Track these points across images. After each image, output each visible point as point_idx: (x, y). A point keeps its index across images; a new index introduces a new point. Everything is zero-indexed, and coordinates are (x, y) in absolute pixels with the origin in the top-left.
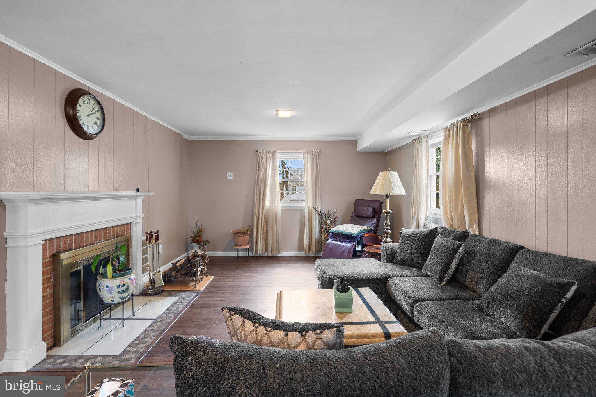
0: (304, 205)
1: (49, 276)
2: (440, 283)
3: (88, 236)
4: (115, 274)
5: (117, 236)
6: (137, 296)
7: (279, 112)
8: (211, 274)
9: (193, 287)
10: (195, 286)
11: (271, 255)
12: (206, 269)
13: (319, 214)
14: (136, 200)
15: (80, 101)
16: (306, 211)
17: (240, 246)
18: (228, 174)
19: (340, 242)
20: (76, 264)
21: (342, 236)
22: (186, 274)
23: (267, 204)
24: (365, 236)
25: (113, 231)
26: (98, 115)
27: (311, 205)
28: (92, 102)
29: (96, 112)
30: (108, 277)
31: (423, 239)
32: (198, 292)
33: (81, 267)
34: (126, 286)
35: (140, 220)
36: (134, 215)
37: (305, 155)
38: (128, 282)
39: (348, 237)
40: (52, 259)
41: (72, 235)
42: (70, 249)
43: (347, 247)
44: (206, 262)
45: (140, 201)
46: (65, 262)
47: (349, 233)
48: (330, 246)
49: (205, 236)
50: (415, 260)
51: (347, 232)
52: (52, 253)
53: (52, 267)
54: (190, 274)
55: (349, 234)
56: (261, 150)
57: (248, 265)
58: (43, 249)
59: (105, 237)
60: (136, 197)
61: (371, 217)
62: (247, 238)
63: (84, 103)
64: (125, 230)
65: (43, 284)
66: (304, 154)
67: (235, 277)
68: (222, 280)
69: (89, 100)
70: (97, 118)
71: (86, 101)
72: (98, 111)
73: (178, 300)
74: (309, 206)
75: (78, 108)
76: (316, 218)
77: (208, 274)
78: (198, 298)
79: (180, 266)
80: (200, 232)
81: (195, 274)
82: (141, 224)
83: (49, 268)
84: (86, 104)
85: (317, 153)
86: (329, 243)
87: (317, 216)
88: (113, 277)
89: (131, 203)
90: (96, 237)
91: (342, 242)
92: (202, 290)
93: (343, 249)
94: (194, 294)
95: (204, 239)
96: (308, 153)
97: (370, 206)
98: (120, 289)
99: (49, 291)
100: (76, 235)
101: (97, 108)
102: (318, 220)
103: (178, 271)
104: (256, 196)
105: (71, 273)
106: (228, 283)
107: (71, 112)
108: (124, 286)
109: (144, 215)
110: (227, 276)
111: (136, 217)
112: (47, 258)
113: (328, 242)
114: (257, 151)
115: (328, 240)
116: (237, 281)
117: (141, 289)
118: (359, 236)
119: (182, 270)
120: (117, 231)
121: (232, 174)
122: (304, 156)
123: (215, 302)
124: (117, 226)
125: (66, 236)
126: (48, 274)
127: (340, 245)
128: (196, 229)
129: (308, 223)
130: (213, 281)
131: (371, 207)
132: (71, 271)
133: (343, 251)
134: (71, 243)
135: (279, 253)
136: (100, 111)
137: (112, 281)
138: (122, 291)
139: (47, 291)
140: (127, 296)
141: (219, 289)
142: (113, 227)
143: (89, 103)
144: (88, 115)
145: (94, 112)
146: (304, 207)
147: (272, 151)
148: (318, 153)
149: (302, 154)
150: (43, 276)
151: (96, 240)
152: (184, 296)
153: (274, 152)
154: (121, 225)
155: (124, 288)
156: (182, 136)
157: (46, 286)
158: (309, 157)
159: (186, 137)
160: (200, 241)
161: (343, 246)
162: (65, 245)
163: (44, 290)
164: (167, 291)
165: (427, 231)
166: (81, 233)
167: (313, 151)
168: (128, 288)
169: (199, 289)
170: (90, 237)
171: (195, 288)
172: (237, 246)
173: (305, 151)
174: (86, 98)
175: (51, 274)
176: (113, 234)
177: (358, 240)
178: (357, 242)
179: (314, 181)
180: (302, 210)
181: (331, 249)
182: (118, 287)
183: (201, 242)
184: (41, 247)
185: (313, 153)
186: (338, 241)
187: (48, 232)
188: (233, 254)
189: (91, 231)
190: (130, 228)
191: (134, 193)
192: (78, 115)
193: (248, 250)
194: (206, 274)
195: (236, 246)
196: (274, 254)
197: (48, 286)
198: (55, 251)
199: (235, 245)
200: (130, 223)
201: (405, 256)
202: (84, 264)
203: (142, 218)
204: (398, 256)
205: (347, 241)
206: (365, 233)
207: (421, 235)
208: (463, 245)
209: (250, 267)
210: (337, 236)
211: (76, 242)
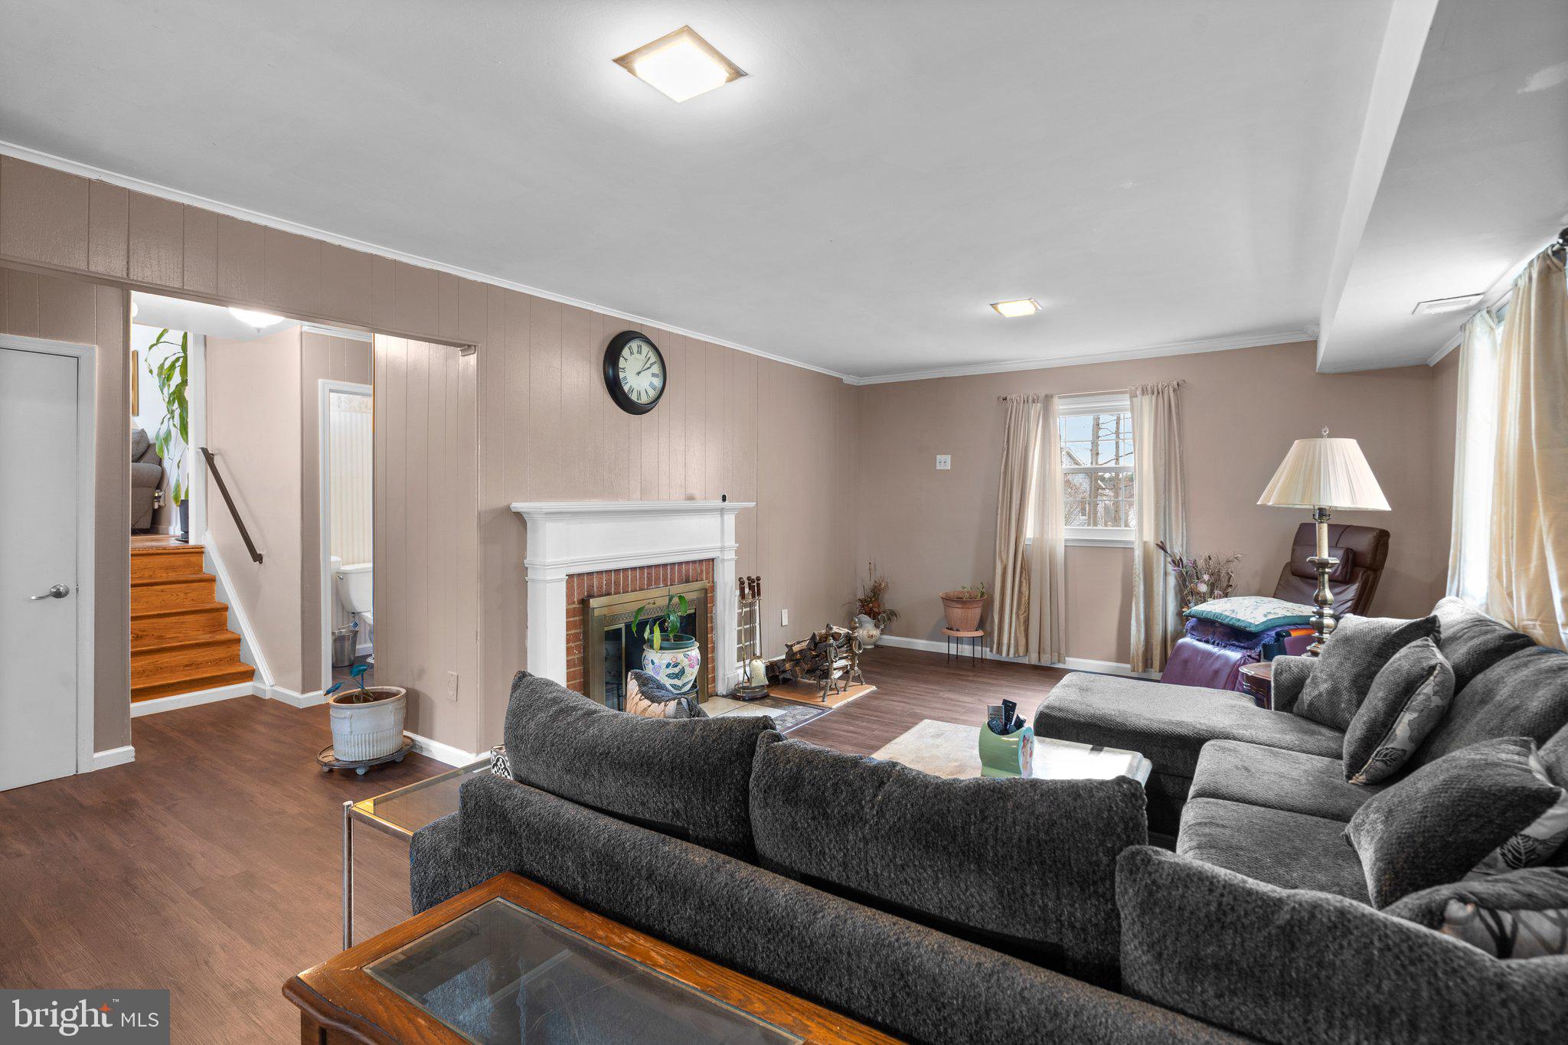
0: (1132, 538)
1: (578, 631)
2: (1349, 777)
3: (636, 576)
4: (666, 644)
5: (687, 581)
6: (724, 696)
7: (1000, 307)
8: (870, 682)
9: (821, 699)
10: (824, 698)
11: (1037, 663)
12: (856, 668)
13: (1177, 563)
14: (722, 515)
15: (626, 352)
16: (1138, 554)
17: (957, 630)
18: (939, 457)
19: (1213, 643)
20: (614, 618)
21: (1220, 629)
22: (810, 672)
23: (1030, 532)
24: (1294, 634)
25: (680, 571)
26: (656, 369)
27: (1149, 536)
28: (645, 348)
29: (652, 364)
30: (655, 647)
31: (1380, 648)
32: (823, 709)
33: (622, 626)
34: (680, 667)
35: (731, 555)
36: (719, 545)
37: (1134, 399)
38: (682, 661)
39: (1236, 634)
40: (581, 606)
41: (611, 571)
42: (608, 594)
43: (1227, 659)
44: (856, 654)
45: (730, 520)
46: (597, 613)
47: (1239, 620)
48: (1185, 654)
49: (890, 601)
50: (1343, 710)
51: (1232, 618)
52: (581, 597)
53: (581, 618)
54: (818, 673)
55: (1237, 624)
56: (1014, 396)
57: (969, 676)
58: (568, 588)
59: (665, 580)
60: (722, 511)
61: (1340, 578)
62: (975, 613)
63: (632, 353)
64: (702, 571)
65: (568, 642)
66: (1133, 396)
67: (921, 697)
68: (887, 697)
69: (640, 347)
70: (654, 375)
71: (635, 349)
72: (655, 363)
73: (782, 716)
74: (1145, 540)
75: (622, 363)
76: (1166, 574)
77: (863, 680)
78: (819, 720)
79: (801, 651)
80: (876, 592)
81: (826, 674)
82: (733, 563)
83: (577, 618)
84: (636, 355)
85: (1172, 394)
86: (1183, 646)
87: (1170, 568)
88: (661, 648)
89: (712, 522)
90: (649, 579)
91: (1218, 644)
92: (834, 707)
93: (1217, 665)
94: (815, 712)
95: (888, 606)
96: (1144, 392)
97: (1339, 545)
98: (671, 670)
99: (577, 655)
100: (617, 571)
101: (653, 358)
102: (1172, 581)
103: (797, 662)
104: (1002, 512)
105: (607, 632)
106: (896, 705)
107: (611, 372)
108: (676, 666)
109: (738, 545)
110: (903, 692)
111: (722, 549)
112: (574, 603)
113: (1181, 641)
114: (1005, 399)
115: (1184, 636)
116: (913, 704)
117: (732, 686)
118: (1273, 633)
119: (805, 663)
120: (687, 571)
121: (948, 458)
122: (1132, 402)
123: (841, 733)
124: (687, 563)
125: (601, 572)
126: (575, 627)
127: (1209, 654)
128: (869, 584)
129: (1142, 588)
130: (869, 696)
131: (1341, 548)
132: (606, 629)
133: (1216, 672)
134: (608, 584)
135: (1059, 662)
136: (659, 362)
137: (659, 655)
138: (673, 674)
139: (574, 654)
140: (684, 685)
141: (867, 712)
142: (680, 564)
143: (639, 352)
144: (639, 373)
145: (648, 365)
146: (1132, 542)
147: (1042, 394)
148: (1174, 390)
149: (1127, 396)
150: (568, 629)
151: (649, 584)
152: (796, 712)
153: (1048, 399)
154: (694, 562)
155: (676, 670)
156: (840, 380)
157: (573, 645)
158: (1147, 404)
159: (848, 380)
160: (876, 610)
161: (1219, 657)
162: (600, 587)
163: (569, 651)
164: (774, 699)
165: (1400, 626)
166: (625, 570)
167: (1160, 386)
168: (682, 672)
169: (829, 706)
170: (640, 578)
171: (823, 701)
172: (951, 629)
173: (1133, 388)
174: (634, 345)
175: (580, 628)
176: (679, 577)
177: (1264, 646)
178: (1259, 649)
179: (1162, 470)
180: (1127, 550)
181: (1186, 662)
182: (668, 666)
183: (879, 614)
184: (564, 585)
185: (1158, 393)
186: (1207, 642)
187: (574, 563)
188: (941, 647)
189: (642, 568)
190: (713, 570)
191: (719, 503)
192: (621, 375)
193: (973, 641)
194: (857, 679)
195: (948, 630)
196: (1046, 661)
197: (576, 646)
198: (586, 593)
199: (948, 628)
200: (713, 560)
201: (1320, 695)
202: (626, 621)
203: (734, 552)
204: (1308, 695)
205: (1233, 645)
206: (1292, 627)
207: (1376, 637)
208: (1436, 672)
209: (972, 681)
210: (1208, 627)
211: (617, 584)
